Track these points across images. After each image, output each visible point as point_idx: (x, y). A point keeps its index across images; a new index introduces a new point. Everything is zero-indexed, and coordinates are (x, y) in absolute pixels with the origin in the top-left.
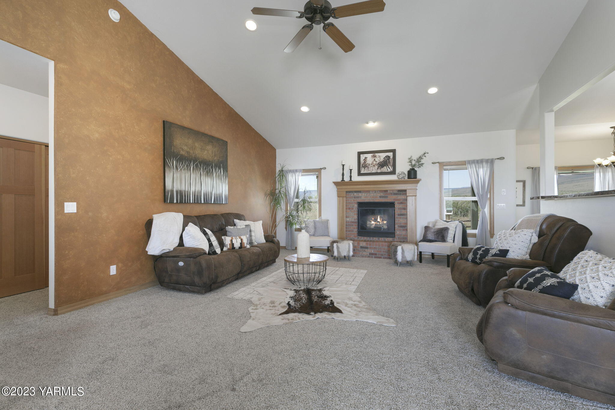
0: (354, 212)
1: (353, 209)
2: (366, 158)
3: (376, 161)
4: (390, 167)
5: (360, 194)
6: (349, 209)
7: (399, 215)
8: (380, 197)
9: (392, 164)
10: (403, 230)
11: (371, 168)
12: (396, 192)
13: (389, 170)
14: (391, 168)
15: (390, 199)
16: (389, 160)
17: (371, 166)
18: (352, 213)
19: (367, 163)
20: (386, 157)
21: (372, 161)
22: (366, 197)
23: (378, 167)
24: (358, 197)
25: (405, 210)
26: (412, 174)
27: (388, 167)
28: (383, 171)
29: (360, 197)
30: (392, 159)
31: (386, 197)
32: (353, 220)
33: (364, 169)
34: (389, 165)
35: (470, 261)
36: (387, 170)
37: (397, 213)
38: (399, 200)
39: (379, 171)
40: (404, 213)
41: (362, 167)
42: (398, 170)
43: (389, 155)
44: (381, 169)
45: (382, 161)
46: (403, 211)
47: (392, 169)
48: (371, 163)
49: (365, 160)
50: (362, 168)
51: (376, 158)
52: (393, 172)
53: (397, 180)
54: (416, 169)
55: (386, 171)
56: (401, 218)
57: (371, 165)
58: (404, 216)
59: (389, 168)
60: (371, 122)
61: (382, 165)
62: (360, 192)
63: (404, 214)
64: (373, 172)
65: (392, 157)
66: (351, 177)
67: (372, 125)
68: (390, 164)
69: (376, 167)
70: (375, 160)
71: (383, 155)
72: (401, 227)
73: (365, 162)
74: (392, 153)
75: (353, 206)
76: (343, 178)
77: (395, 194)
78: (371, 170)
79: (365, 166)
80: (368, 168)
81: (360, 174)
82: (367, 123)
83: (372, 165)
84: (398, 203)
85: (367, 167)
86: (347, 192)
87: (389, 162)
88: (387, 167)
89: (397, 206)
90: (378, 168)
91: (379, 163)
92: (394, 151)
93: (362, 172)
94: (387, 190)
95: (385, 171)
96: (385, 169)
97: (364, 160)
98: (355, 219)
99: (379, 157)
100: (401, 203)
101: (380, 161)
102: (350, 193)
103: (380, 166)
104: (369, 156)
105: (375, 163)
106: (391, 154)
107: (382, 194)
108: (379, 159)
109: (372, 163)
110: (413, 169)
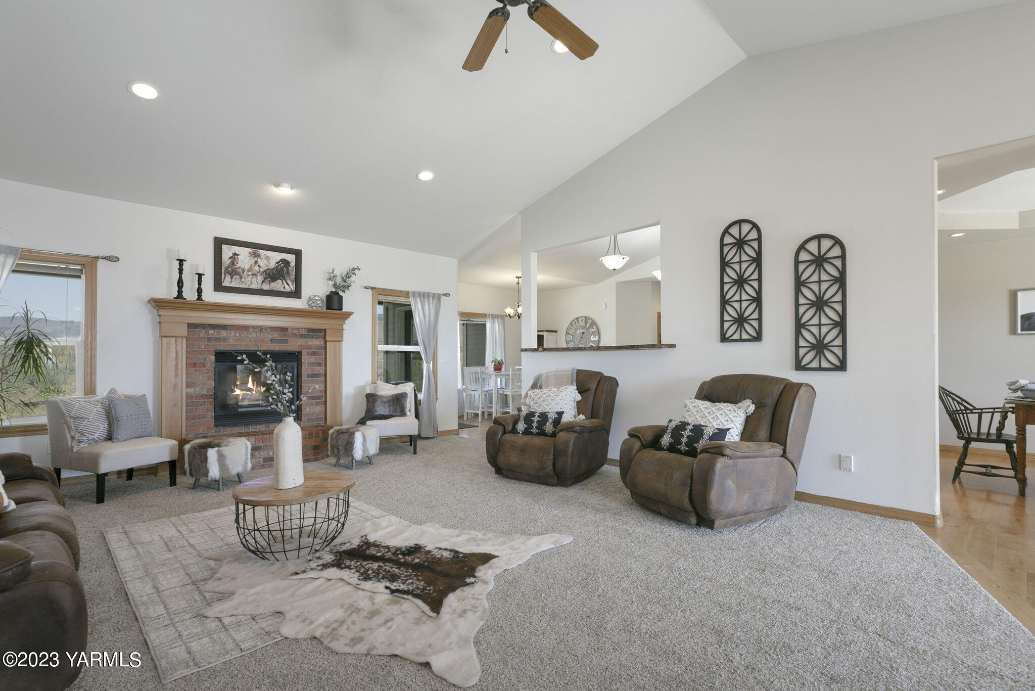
0: (206, 373)
1: (204, 365)
2: (235, 254)
3: (259, 266)
4: (290, 283)
5: (224, 333)
6: (195, 365)
7: (308, 376)
8: (272, 341)
9: (293, 277)
10: (317, 405)
11: (248, 279)
12: (304, 332)
13: (288, 289)
14: (292, 285)
15: (292, 346)
16: (288, 269)
17: (248, 275)
18: (201, 376)
19: (238, 266)
20: (281, 260)
21: (250, 263)
22: (238, 340)
23: (265, 279)
24: (218, 339)
25: (320, 366)
26: (334, 301)
27: (286, 282)
28: (276, 289)
29: (225, 339)
30: (292, 268)
31: (286, 341)
32: (204, 392)
33: (232, 278)
34: (288, 278)
35: (521, 432)
36: (284, 288)
37: (306, 373)
38: (310, 347)
39: (266, 287)
40: (319, 372)
41: (227, 272)
42: (306, 291)
43: (287, 259)
44: (270, 285)
45: (274, 269)
46: (317, 368)
47: (293, 288)
48: (247, 267)
49: (235, 259)
50: (225, 275)
51: (259, 260)
52: (296, 294)
53: (306, 309)
54: (341, 293)
55: (282, 289)
56: (313, 382)
57: (248, 271)
58: (319, 377)
59: (288, 284)
60: (287, 185)
61: (273, 275)
62: (224, 327)
63: (319, 374)
64: (252, 287)
65: (293, 264)
66: (200, 291)
67: (285, 192)
68: (289, 276)
69: (260, 278)
70: (256, 262)
71: (276, 257)
72: (314, 398)
73: (233, 263)
74: (294, 256)
75: (205, 359)
76: (180, 292)
77: (303, 336)
78: (249, 283)
79: (233, 272)
80: (241, 277)
81: (219, 287)
82: (277, 185)
83: (250, 273)
84: (308, 355)
85: (237, 274)
86: (191, 326)
87: (288, 272)
88: (284, 281)
89: (306, 359)
90: (263, 282)
91: (267, 270)
92: (298, 253)
93: (227, 282)
94: (287, 328)
95: (279, 290)
96: (278, 285)
97: (230, 258)
98: (208, 390)
99: (267, 258)
100: (314, 354)
101: (267, 266)
102: (195, 328)
103: (268, 278)
104: (244, 252)
105: (257, 268)
106: (291, 258)
107: (276, 335)
108: (265, 261)
109: (251, 267)
110: (336, 293)
